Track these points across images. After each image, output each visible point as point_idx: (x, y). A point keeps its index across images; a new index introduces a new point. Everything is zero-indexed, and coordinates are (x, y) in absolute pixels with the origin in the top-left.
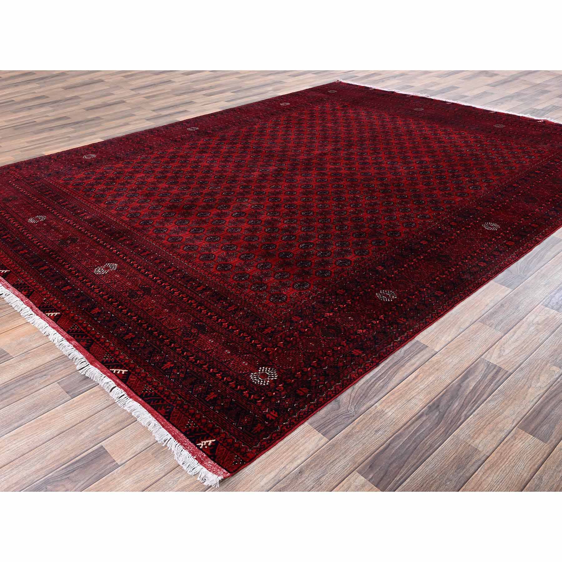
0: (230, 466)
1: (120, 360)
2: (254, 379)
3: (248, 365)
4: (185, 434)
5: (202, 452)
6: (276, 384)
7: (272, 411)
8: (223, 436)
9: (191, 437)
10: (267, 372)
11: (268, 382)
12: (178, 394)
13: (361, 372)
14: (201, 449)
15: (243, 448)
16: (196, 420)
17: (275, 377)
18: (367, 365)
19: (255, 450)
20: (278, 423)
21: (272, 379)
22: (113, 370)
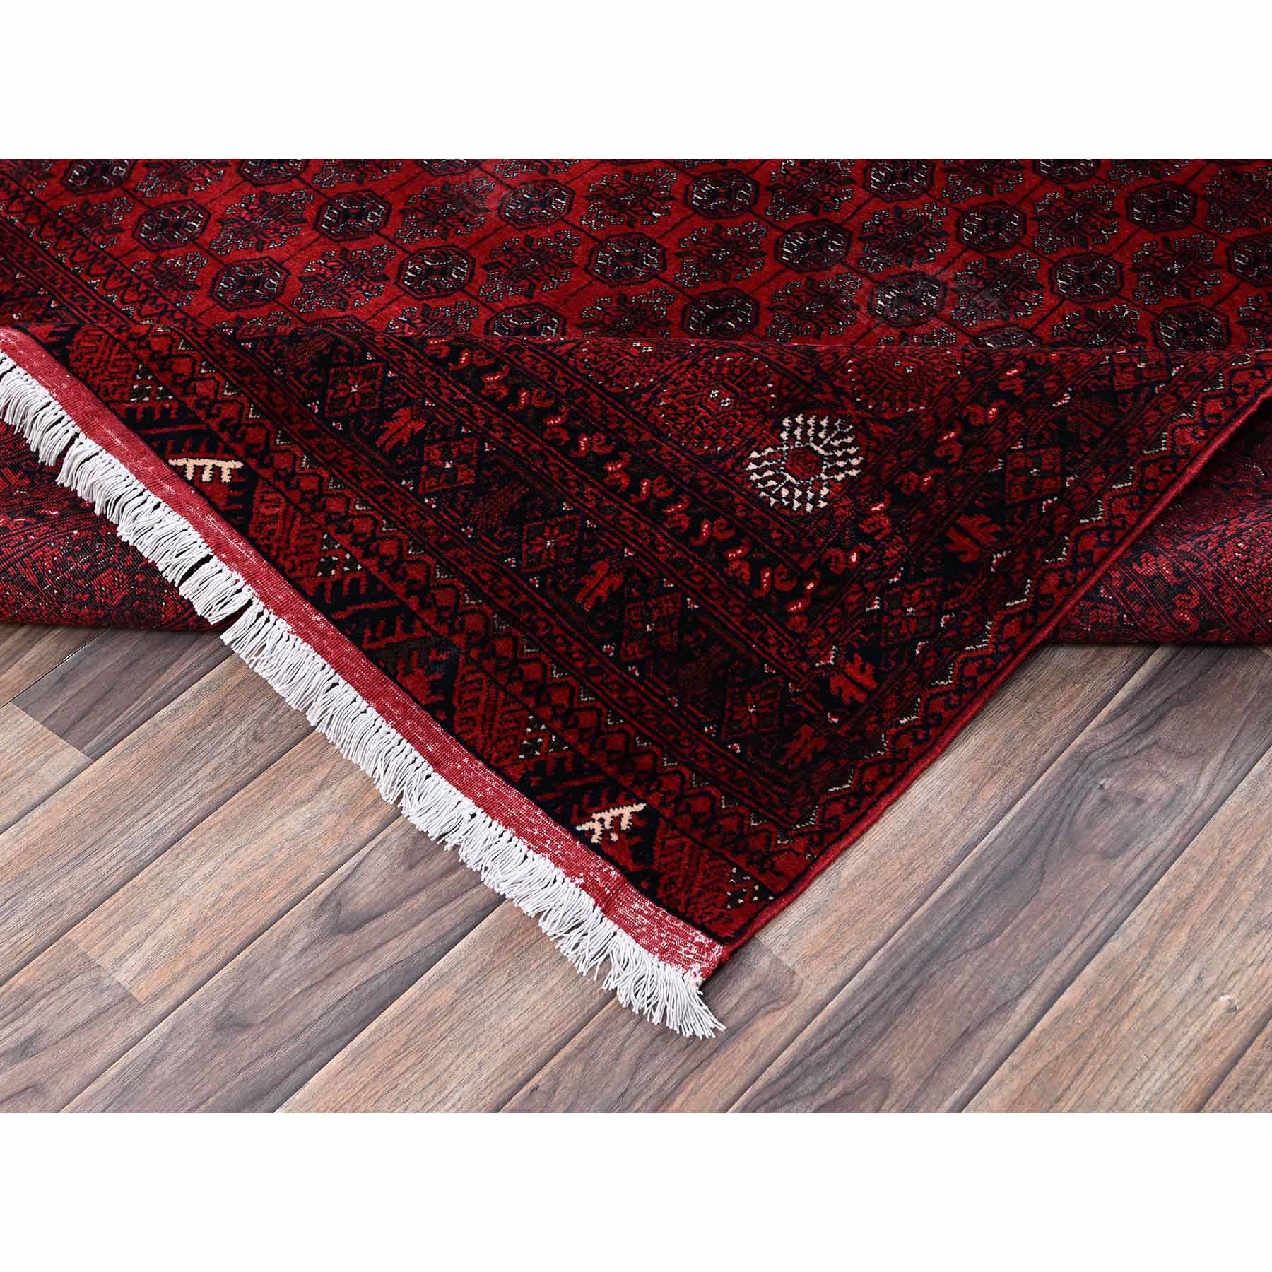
0: (716, 912)
1: (199, 404)
2: (764, 481)
3: (733, 404)
4: (523, 787)
5: (600, 863)
6: (856, 501)
7: (849, 658)
8: (672, 785)
9: (549, 796)
10: (818, 441)
11: (824, 491)
12: (464, 578)
13: (1218, 416)
14: (596, 849)
15: (757, 831)
16: (555, 716)
17: (849, 467)
18: (1238, 379)
19: (803, 842)
20: (880, 721)
21: (840, 477)
22: (181, 462)
